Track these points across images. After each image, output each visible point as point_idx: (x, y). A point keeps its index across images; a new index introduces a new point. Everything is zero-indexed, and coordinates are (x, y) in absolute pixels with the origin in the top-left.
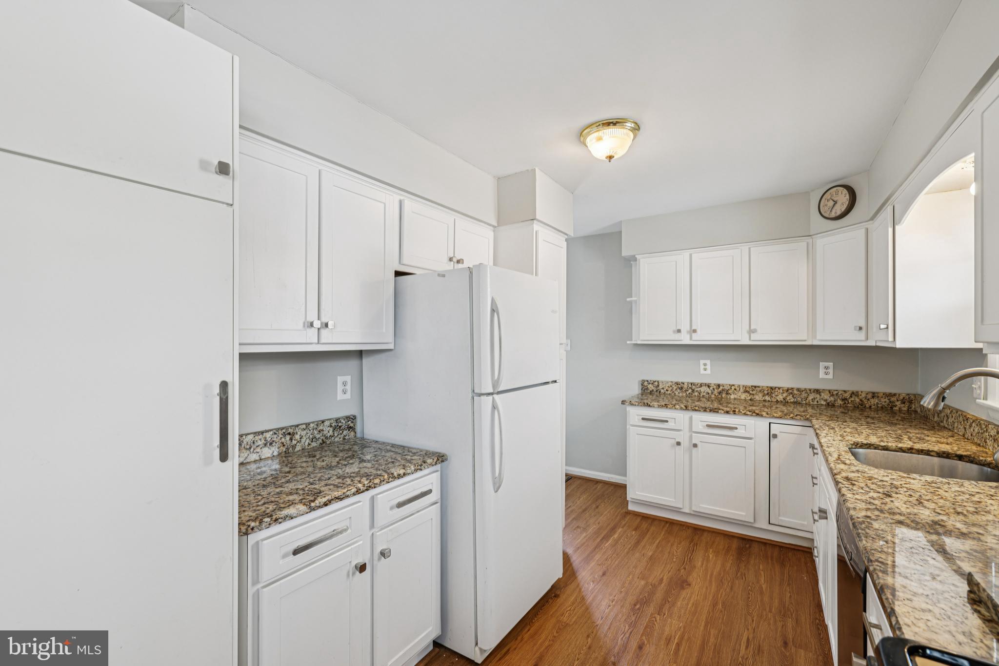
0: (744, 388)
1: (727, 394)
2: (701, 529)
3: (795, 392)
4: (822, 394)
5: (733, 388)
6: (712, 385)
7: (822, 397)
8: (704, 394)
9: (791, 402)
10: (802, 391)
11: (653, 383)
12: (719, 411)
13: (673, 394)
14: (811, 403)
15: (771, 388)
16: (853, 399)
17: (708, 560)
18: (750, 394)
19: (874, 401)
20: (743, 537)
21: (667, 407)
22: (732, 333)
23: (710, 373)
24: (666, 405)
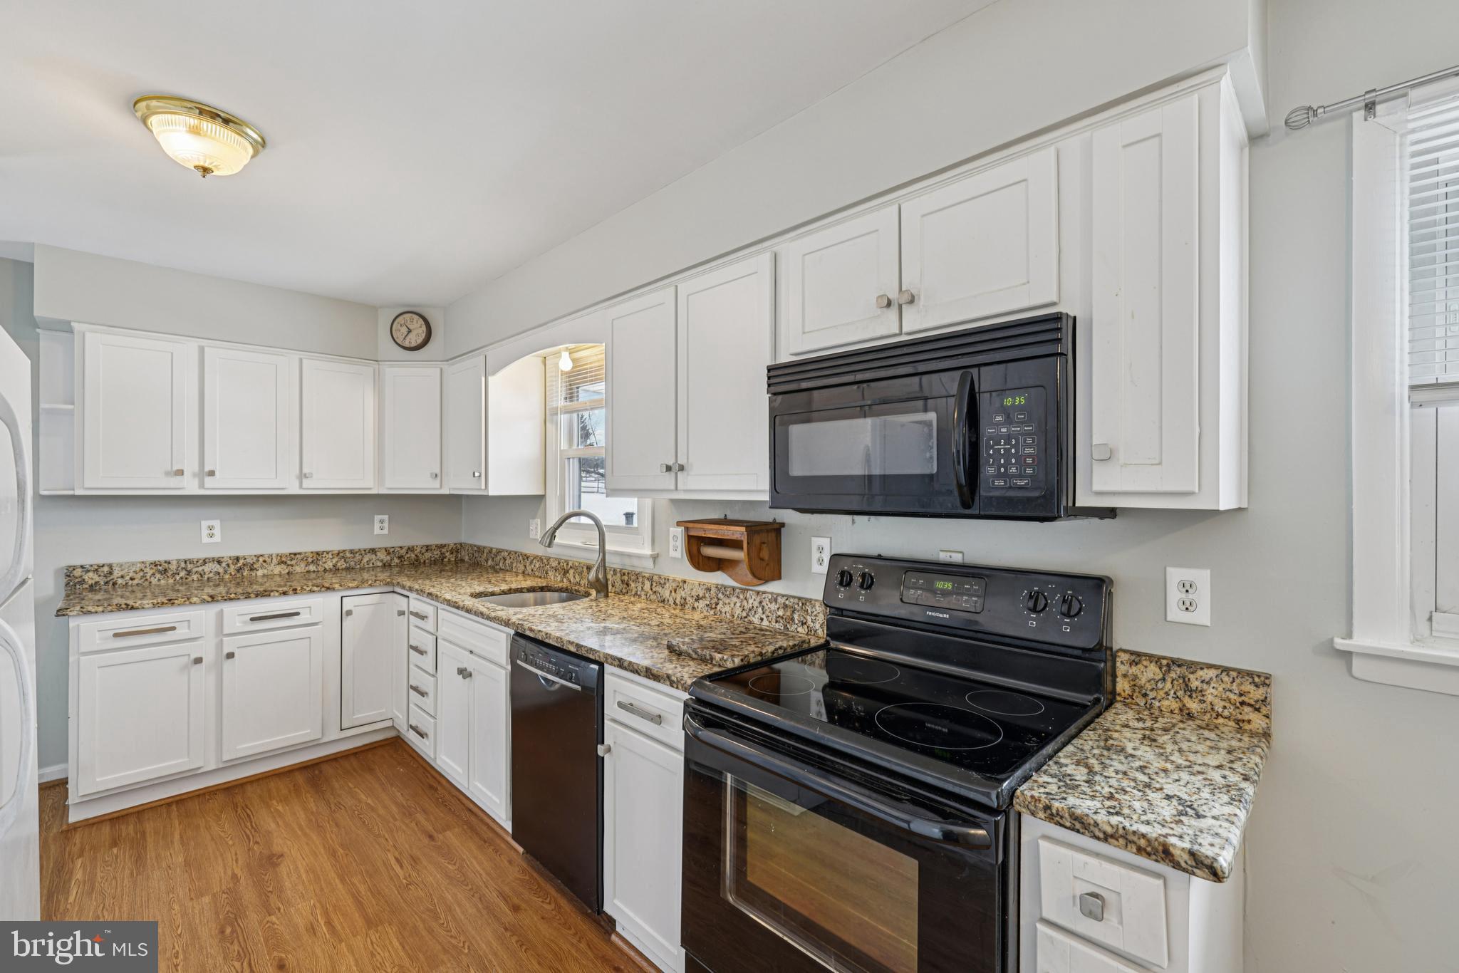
0: (279, 558)
1: (251, 570)
2: (236, 786)
3: (348, 555)
4: (378, 554)
5: (261, 559)
6: (225, 559)
7: (378, 557)
8: (211, 575)
9: (342, 569)
10: (356, 553)
11: (96, 570)
12: (272, 594)
13: (147, 583)
14: (367, 566)
15: (318, 553)
16: (408, 556)
17: (280, 815)
18: (288, 565)
19: (428, 555)
20: (305, 765)
21: (173, 603)
22: (274, 476)
23: (219, 540)
24: (170, 600)
